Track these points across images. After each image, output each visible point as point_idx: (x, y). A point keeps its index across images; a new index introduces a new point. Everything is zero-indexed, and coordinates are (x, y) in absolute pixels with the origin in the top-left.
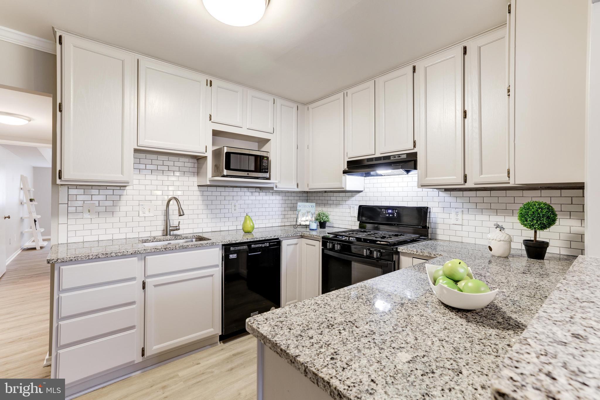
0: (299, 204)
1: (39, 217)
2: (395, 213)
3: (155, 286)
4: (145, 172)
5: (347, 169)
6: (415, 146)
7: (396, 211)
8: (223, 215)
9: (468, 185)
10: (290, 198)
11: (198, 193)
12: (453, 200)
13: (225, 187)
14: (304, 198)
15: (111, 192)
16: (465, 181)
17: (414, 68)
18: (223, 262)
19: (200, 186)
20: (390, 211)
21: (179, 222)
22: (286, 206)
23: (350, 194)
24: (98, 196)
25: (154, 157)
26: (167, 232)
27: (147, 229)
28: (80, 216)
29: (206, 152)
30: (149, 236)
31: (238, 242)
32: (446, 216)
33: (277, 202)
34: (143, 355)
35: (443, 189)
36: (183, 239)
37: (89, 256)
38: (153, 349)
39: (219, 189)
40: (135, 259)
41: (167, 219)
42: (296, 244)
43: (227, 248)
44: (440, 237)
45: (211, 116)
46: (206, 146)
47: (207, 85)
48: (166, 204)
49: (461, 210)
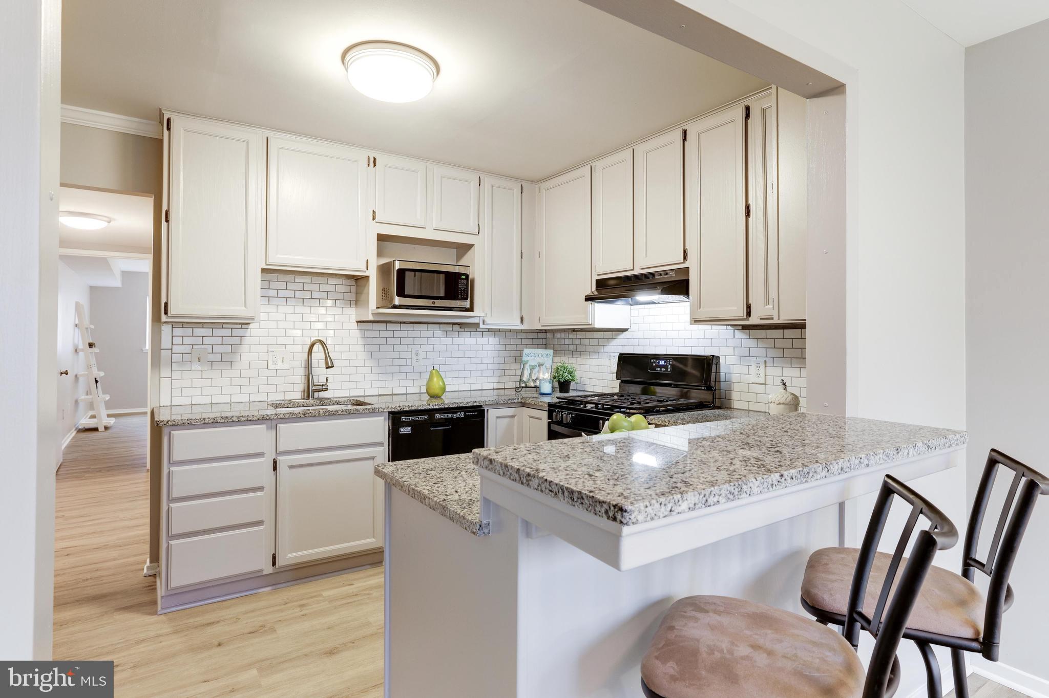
0: (526, 351)
1: (102, 374)
2: (669, 366)
3: (291, 467)
4: (275, 301)
5: (596, 293)
6: (685, 258)
7: (671, 363)
8: (397, 369)
9: (754, 320)
10: (514, 341)
11: (357, 333)
12: (752, 343)
13: (401, 323)
14: (540, 341)
15: (227, 332)
16: (749, 314)
17: (685, 133)
18: (391, 439)
19: (360, 322)
20: (662, 363)
21: (327, 379)
22: (507, 354)
23: (609, 334)
24: (211, 338)
25: (290, 277)
26: (308, 393)
27: (280, 388)
28: (187, 366)
29: (367, 269)
30: (282, 399)
31: (413, 408)
32: (744, 369)
33: (490, 347)
34: (274, 564)
35: (739, 325)
36: (333, 404)
37: (204, 419)
38: (288, 557)
39: (391, 327)
40: (262, 427)
41: (309, 374)
42: (513, 417)
43: (396, 417)
44: (736, 404)
45: (374, 213)
46: (367, 261)
47: (369, 165)
48: (307, 351)
49: (762, 360)
